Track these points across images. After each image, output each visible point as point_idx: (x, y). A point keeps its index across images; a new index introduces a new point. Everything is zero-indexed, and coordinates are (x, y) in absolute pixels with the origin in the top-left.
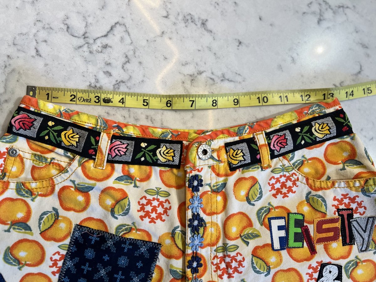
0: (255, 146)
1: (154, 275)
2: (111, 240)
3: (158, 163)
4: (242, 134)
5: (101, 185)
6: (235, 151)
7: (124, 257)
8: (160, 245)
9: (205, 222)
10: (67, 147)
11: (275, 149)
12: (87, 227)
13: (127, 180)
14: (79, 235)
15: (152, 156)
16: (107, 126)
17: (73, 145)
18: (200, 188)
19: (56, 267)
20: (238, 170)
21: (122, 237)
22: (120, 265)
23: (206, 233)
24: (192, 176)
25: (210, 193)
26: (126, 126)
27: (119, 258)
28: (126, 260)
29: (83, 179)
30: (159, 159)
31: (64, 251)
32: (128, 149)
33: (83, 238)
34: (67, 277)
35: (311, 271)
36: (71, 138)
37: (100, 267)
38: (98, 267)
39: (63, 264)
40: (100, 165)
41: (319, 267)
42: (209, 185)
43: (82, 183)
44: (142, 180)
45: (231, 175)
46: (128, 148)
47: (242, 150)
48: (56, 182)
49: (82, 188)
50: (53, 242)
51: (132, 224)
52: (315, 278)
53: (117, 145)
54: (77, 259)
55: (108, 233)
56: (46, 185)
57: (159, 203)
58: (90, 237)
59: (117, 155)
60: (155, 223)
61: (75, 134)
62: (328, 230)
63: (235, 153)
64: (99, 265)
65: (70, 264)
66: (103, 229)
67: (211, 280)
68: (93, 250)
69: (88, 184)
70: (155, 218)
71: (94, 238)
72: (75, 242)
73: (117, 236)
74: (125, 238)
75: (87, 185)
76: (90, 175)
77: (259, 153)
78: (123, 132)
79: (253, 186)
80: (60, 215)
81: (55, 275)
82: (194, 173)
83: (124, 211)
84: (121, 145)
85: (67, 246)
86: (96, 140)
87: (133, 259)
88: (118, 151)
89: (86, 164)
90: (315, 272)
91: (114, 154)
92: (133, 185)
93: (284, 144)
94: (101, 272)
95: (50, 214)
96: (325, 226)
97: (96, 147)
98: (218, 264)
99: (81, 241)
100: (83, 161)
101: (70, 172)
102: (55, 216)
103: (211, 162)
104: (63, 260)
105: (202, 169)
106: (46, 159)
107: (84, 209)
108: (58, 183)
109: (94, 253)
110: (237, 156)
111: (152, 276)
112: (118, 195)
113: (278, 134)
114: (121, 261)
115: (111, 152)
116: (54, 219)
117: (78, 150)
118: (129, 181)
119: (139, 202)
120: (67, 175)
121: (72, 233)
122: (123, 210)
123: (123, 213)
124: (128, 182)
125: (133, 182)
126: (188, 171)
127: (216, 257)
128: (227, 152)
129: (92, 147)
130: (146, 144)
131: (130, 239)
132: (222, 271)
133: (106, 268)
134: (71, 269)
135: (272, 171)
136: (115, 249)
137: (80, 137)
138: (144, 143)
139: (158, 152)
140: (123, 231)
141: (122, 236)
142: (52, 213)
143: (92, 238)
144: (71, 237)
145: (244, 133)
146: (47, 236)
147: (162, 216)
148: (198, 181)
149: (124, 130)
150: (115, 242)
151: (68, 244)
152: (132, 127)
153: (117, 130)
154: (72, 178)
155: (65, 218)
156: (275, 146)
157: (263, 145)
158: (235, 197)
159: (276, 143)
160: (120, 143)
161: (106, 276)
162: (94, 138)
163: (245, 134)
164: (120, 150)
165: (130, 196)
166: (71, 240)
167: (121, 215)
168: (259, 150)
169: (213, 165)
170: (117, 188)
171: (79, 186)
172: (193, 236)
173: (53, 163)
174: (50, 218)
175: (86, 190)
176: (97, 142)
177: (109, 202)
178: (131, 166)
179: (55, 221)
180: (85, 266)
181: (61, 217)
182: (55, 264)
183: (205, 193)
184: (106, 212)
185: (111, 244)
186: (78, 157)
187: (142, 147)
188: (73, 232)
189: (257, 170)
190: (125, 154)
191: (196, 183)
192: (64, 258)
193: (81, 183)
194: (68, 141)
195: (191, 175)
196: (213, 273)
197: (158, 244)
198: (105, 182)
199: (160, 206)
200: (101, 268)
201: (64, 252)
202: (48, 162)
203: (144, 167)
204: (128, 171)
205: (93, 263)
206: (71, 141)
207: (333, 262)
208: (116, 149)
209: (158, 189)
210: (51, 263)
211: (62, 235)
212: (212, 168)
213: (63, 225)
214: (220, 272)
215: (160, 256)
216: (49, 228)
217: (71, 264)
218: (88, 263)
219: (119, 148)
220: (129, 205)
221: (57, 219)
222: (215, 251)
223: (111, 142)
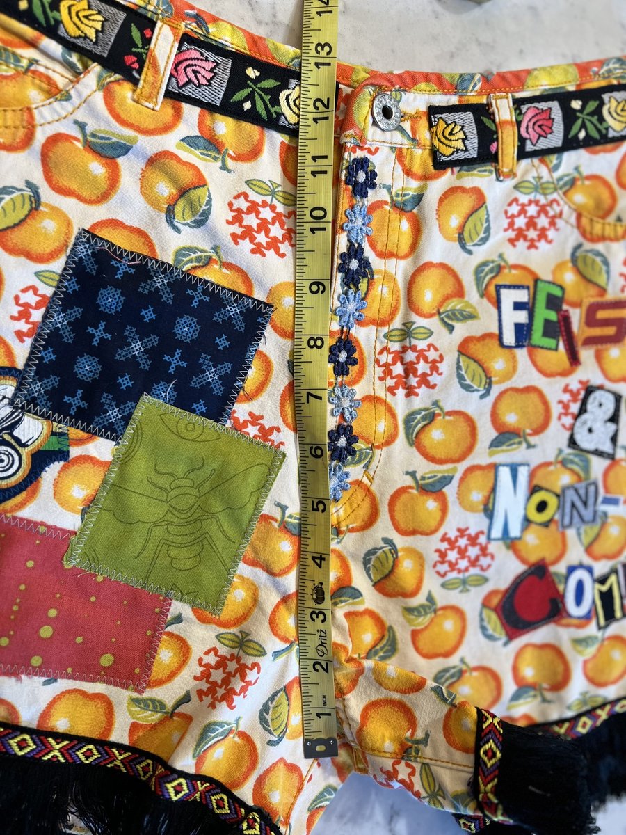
0: (491, 122)
1: (250, 372)
2: (162, 276)
3: (281, 123)
4: (467, 92)
5: (149, 145)
6: (448, 125)
7: (190, 319)
8: (271, 306)
9: (371, 269)
10: (72, 40)
11: (527, 136)
12: (107, 241)
13: (207, 150)
14: (88, 255)
15: (268, 102)
16: (171, 9)
17: (86, 37)
18: (370, 192)
19: (27, 322)
20: (449, 171)
21: (189, 275)
22: (178, 337)
23: (372, 293)
24: (355, 159)
25: (387, 207)
26: (215, 20)
27: (179, 320)
28: (193, 325)
29: (107, 122)
30: (283, 114)
31: (47, 287)
32: (216, 74)
33: (96, 262)
34: (50, 350)
35: (566, 397)
36: (83, 19)
37: (132, 335)
38: (127, 333)
39: (45, 317)
40: (149, 98)
41: (583, 393)
42: (389, 189)
43: (104, 132)
44: (239, 158)
45: (436, 177)
46: (215, 71)
47: (463, 127)
48: (38, 119)
49: (101, 147)
50: (23, 259)
51: (212, 249)
52: (572, 414)
53: (191, 59)
54: (77, 312)
55: (157, 261)
56: (14, 122)
57: (274, 215)
58: (113, 262)
59: (190, 81)
60: (264, 255)
61: (94, 12)
62: (606, 323)
63: (448, 131)
64: (130, 331)
65: (59, 320)
66: (145, 252)
67: (372, 394)
68: (119, 291)
69: (118, 136)
70: (265, 245)
71: (123, 268)
72: (76, 269)
73: (176, 269)
74: (195, 277)
75: (114, 139)
76: (124, 116)
77: (497, 140)
78: (208, 32)
79: (476, 211)
80: (43, 200)
81: (22, 341)
82: (359, 154)
83: (197, 217)
84: (202, 60)
85: (57, 278)
86: (143, 36)
87: (209, 329)
88: (195, 72)
89: (116, 88)
90: (575, 401)
91: (183, 80)
92: (219, 163)
93: (548, 131)
94: (133, 346)
95: (17, 193)
96: (601, 314)
97: (143, 51)
98: (390, 365)
99: (92, 269)
100: (109, 80)
101: (76, 100)
102: (30, 200)
103: (398, 138)
104: (43, 310)
105: (377, 149)
106: (17, 59)
107: (103, 197)
108: (42, 122)
109: (122, 299)
110: (452, 137)
111: (246, 374)
112: (187, 177)
113: (536, 105)
114: (182, 327)
115: (177, 71)
116: (27, 207)
117: (97, 50)
118: (210, 153)
119: (230, 205)
120: (68, 106)
121: (70, 246)
122: (194, 213)
123: (195, 222)
124: (209, 156)
125: (220, 157)
126: (348, 145)
127: (385, 349)
128: (431, 126)
129: (134, 50)
130: (258, 74)
131: (207, 282)
132: (395, 380)
133: (146, 340)
134: (61, 332)
135: (516, 187)
136: (172, 296)
137: (106, 20)
138: (253, 68)
139: (282, 96)
140: (191, 261)
141: (189, 272)
142: (24, 193)
143: (119, 265)
144: (68, 257)
145: (471, 88)
146: (10, 243)
147: (280, 245)
148: (366, 173)
149: (210, 30)
150: (172, 280)
151: (60, 272)
152: (229, 27)
153: (194, 24)
154: (80, 116)
155: (56, 212)
156: (530, 130)
157: (506, 123)
158: (440, 226)
159: (531, 124)
160: (199, 56)
161: (145, 356)
162: (139, 29)
163: (472, 91)
164: (199, 73)
165: (211, 185)
166: (67, 263)
167: (187, 224)
168: (496, 132)
169: (399, 146)
170: (184, 160)
171: (95, 140)
172: (346, 293)
173: (34, 72)
174: (19, 203)
175: (110, 153)
176: (147, 41)
177: (165, 189)
178: (218, 116)
179: (30, 211)
180: (96, 328)
181: (47, 205)
182: (24, 314)
183: (378, 205)
184: (153, 212)
185: (164, 284)
186: (96, 68)
187: (248, 78)
188: (75, 244)
189: (488, 176)
190: (210, 85)
191: (361, 177)
192: (48, 304)
193: (100, 131)
194: (75, 24)
195: (353, 156)
196: (378, 382)
197: (266, 304)
198: (158, 138)
199: (277, 224)
200: (133, 338)
201: (48, 291)
202: (23, 67)
203: (248, 127)
204: (211, 130)
205: (117, 323)
206: (82, 27)
207: (608, 385)
208: (189, 66)
209: (275, 185)
210: (15, 310)
211: (46, 247)
212: (399, 153)
213: (49, 225)
214: (390, 382)
215: (269, 331)
216: (16, 225)
217: (63, 321)
218: (103, 323)
219: (196, 65)
220: (209, 203)
221: (37, 209)
222: (384, 336)
223: (179, 48)
